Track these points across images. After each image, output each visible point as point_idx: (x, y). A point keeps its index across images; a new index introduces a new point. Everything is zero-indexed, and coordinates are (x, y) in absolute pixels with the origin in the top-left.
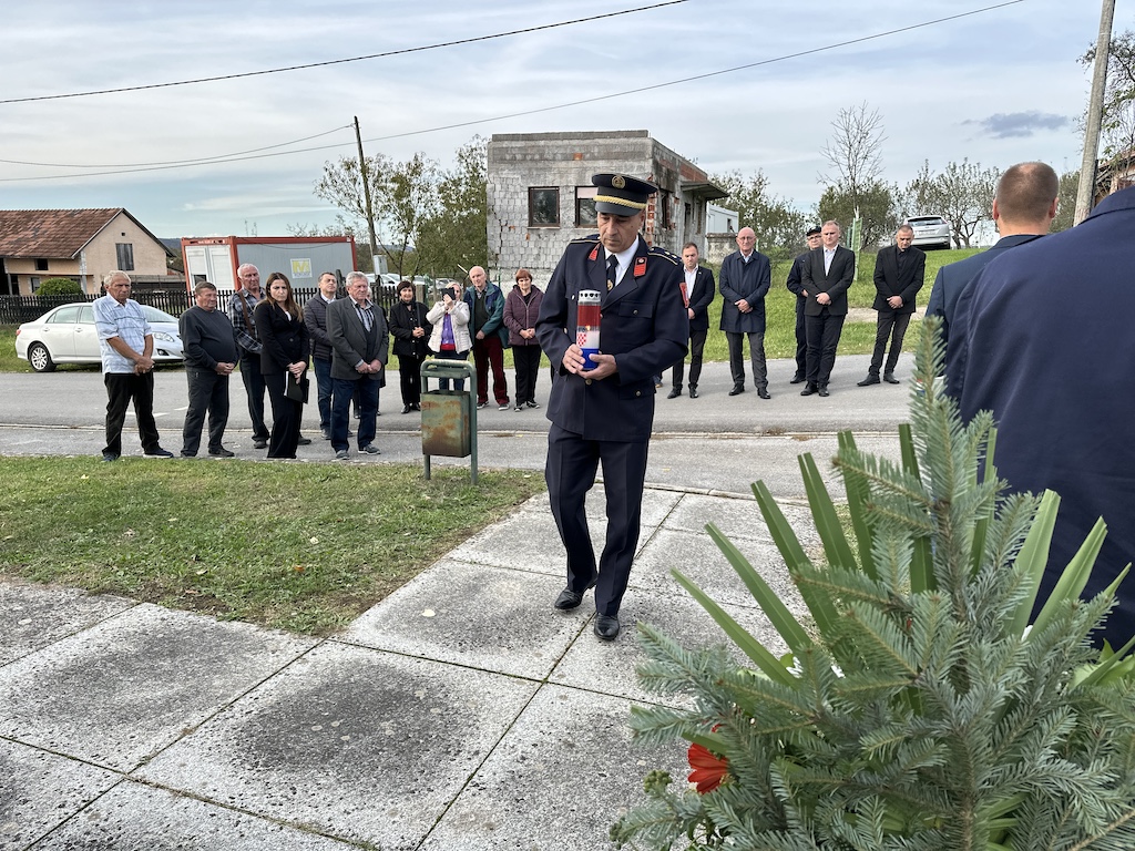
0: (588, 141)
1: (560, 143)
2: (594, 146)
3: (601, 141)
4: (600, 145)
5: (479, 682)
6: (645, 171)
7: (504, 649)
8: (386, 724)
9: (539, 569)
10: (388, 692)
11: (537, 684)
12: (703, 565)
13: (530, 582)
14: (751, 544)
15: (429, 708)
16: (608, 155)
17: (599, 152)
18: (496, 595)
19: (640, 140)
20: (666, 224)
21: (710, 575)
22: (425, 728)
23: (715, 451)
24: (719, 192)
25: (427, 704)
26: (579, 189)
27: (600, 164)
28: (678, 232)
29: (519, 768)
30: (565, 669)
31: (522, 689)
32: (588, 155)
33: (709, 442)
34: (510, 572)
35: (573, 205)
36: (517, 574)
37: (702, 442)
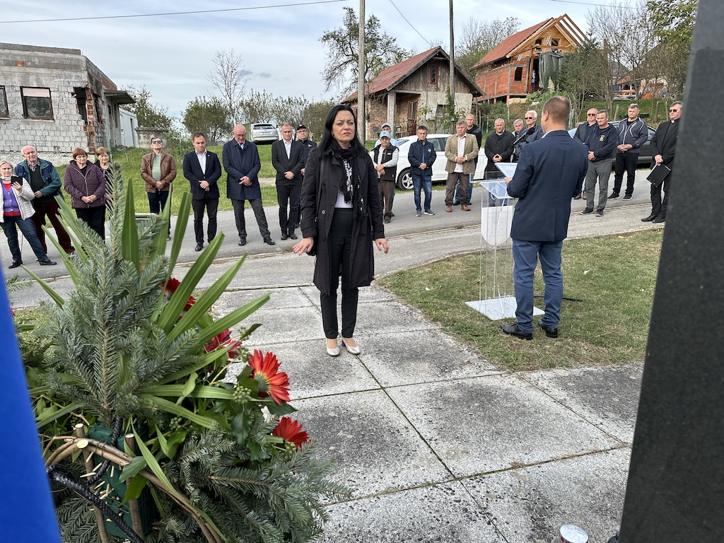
0: (27, 53)
2: (34, 57)
3: (40, 54)
4: (39, 57)
5: (352, 399)
6: (82, 80)
7: (338, 381)
8: (341, 434)
9: (288, 340)
10: (313, 420)
11: (381, 390)
12: (366, 318)
13: (295, 348)
14: (370, 304)
15: (349, 419)
16: (48, 65)
17: (39, 62)
18: (288, 359)
19: (75, 56)
20: (99, 120)
21: (376, 321)
22: (364, 428)
23: (267, 265)
24: (131, 99)
25: (344, 417)
26: (24, 89)
27: (42, 71)
28: (107, 126)
29: (435, 426)
30: (383, 380)
31: (379, 395)
32: (30, 63)
33: (256, 260)
34: (275, 346)
35: (20, 101)
36: (280, 345)
37: (252, 261)
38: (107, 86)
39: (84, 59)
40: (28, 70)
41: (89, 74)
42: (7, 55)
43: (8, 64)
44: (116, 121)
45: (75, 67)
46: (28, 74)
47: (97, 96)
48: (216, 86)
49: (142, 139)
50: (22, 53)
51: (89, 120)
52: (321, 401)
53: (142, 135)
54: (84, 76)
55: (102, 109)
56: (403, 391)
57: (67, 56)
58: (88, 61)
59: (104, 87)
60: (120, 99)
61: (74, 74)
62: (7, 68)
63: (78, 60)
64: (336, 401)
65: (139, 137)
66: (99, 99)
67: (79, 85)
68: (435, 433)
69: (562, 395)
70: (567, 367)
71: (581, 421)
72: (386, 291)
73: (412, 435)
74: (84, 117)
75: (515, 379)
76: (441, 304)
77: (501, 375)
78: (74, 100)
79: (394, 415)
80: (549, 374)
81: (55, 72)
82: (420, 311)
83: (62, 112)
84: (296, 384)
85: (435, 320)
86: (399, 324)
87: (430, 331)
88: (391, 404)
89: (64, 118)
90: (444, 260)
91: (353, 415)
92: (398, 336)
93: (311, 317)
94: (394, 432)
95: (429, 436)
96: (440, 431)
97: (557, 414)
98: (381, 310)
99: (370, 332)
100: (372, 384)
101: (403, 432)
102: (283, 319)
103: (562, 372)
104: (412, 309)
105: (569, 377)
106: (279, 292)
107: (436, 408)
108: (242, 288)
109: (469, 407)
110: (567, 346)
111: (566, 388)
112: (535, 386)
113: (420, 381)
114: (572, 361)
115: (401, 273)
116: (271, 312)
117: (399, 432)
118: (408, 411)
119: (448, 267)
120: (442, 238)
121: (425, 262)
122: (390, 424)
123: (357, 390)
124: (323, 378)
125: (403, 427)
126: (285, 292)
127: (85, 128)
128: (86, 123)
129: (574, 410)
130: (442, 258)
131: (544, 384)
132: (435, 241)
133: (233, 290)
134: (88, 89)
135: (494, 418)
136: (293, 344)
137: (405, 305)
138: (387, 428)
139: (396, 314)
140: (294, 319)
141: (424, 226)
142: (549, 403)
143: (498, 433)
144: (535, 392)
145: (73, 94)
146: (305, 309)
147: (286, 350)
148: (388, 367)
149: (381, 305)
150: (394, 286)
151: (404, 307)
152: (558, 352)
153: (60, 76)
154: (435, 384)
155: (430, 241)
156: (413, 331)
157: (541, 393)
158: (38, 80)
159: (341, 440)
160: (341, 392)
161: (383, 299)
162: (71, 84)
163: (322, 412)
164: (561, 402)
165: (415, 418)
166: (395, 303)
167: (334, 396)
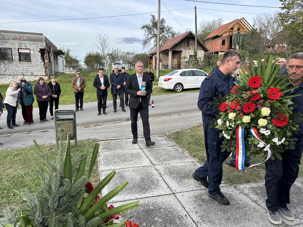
0: (21, 35)
1: (10, 34)
2: (24, 36)
3: (26, 35)
4: (26, 36)
5: (160, 199)
6: (43, 45)
7: (153, 189)
8: (156, 219)
9: (130, 166)
10: (143, 211)
11: (173, 194)
12: (164, 155)
13: (133, 171)
14: (165, 148)
15: (159, 210)
16: (30, 40)
17: (26, 38)
18: (130, 176)
19: (40, 36)
20: (50, 62)
21: (168, 157)
22: (167, 216)
23: (119, 127)
24: (63, 53)
25: (157, 209)
26: (19, 49)
27: (27, 42)
28: (53, 64)
29: (199, 215)
30: (173, 189)
31: (172, 197)
32: (22, 39)
33: (115, 124)
34: (124, 169)
35: (18, 54)
36: (127, 169)
37: (113, 125)
38: (53, 48)
39: (44, 37)
40: (21, 42)
41: (46, 43)
42: (13, 36)
43: (13, 39)
44: (57, 62)
45: (40, 40)
46: (21, 43)
47: (49, 52)
48: (98, 48)
49: (67, 70)
50: (19, 35)
51: (45, 62)
52: (146, 200)
53: (67, 68)
54: (44, 44)
55: (51, 58)
56: (183, 195)
57: (37, 36)
58: (46, 38)
59: (52, 48)
60: (58, 53)
61: (40, 43)
62: (13, 41)
63: (42, 38)
64: (153, 200)
65: (66, 69)
66: (50, 53)
67: (42, 48)
68: (199, 218)
69: (255, 197)
70: (256, 182)
71: (266, 212)
72: (171, 141)
73: (189, 220)
74: (44, 61)
75: (233, 188)
76: (197, 148)
77: (226, 186)
78: (40, 54)
79: (180, 209)
80: (248, 186)
81: (32, 42)
82: (187, 152)
83: (34, 59)
84: (134, 191)
85: (194, 156)
86: (179, 158)
87: (192, 162)
88: (178, 202)
89: (35, 61)
90: (196, 127)
91: (161, 208)
92: (178, 165)
93: (140, 154)
94: (180, 218)
95: (197, 220)
96: (202, 217)
97: (254, 208)
98: (170, 151)
99: (166, 162)
100: (168, 192)
101: (185, 217)
102: (127, 155)
103: (254, 185)
104: (183, 151)
105: (257, 187)
106: (125, 141)
107: (199, 205)
108: (109, 139)
109: (214, 204)
110: (255, 171)
111: (257, 194)
112: (242, 192)
113: (190, 189)
114: (258, 179)
115: (178, 132)
116: (122, 152)
117: (183, 218)
118: (186, 206)
119: (198, 130)
120: (194, 115)
121: (188, 127)
122: (178, 213)
123: (162, 194)
124: (147, 187)
125: (184, 215)
126: (128, 141)
127: (44, 65)
128: (44, 63)
129: (262, 206)
130: (195, 126)
131: (246, 191)
132: (191, 116)
133: (106, 140)
134: (45, 49)
135: (226, 210)
136: (132, 169)
137: (180, 148)
138: (177, 216)
139: (177, 153)
140: (132, 155)
141: (186, 109)
142: (250, 202)
143: (229, 219)
144: (243, 196)
145: (39, 51)
146: (137, 150)
147: (129, 172)
148: (175, 182)
149: (170, 148)
150: (175, 139)
151: (180, 149)
152: (251, 175)
153: (34, 44)
154: (197, 191)
155: (189, 116)
156: (185, 162)
157: (246, 197)
158: (25, 46)
159: (156, 222)
160: (155, 195)
161: (171, 145)
162: (39, 47)
163: (147, 206)
164: (255, 202)
165: (189, 210)
166: (176, 147)
167: (152, 198)
